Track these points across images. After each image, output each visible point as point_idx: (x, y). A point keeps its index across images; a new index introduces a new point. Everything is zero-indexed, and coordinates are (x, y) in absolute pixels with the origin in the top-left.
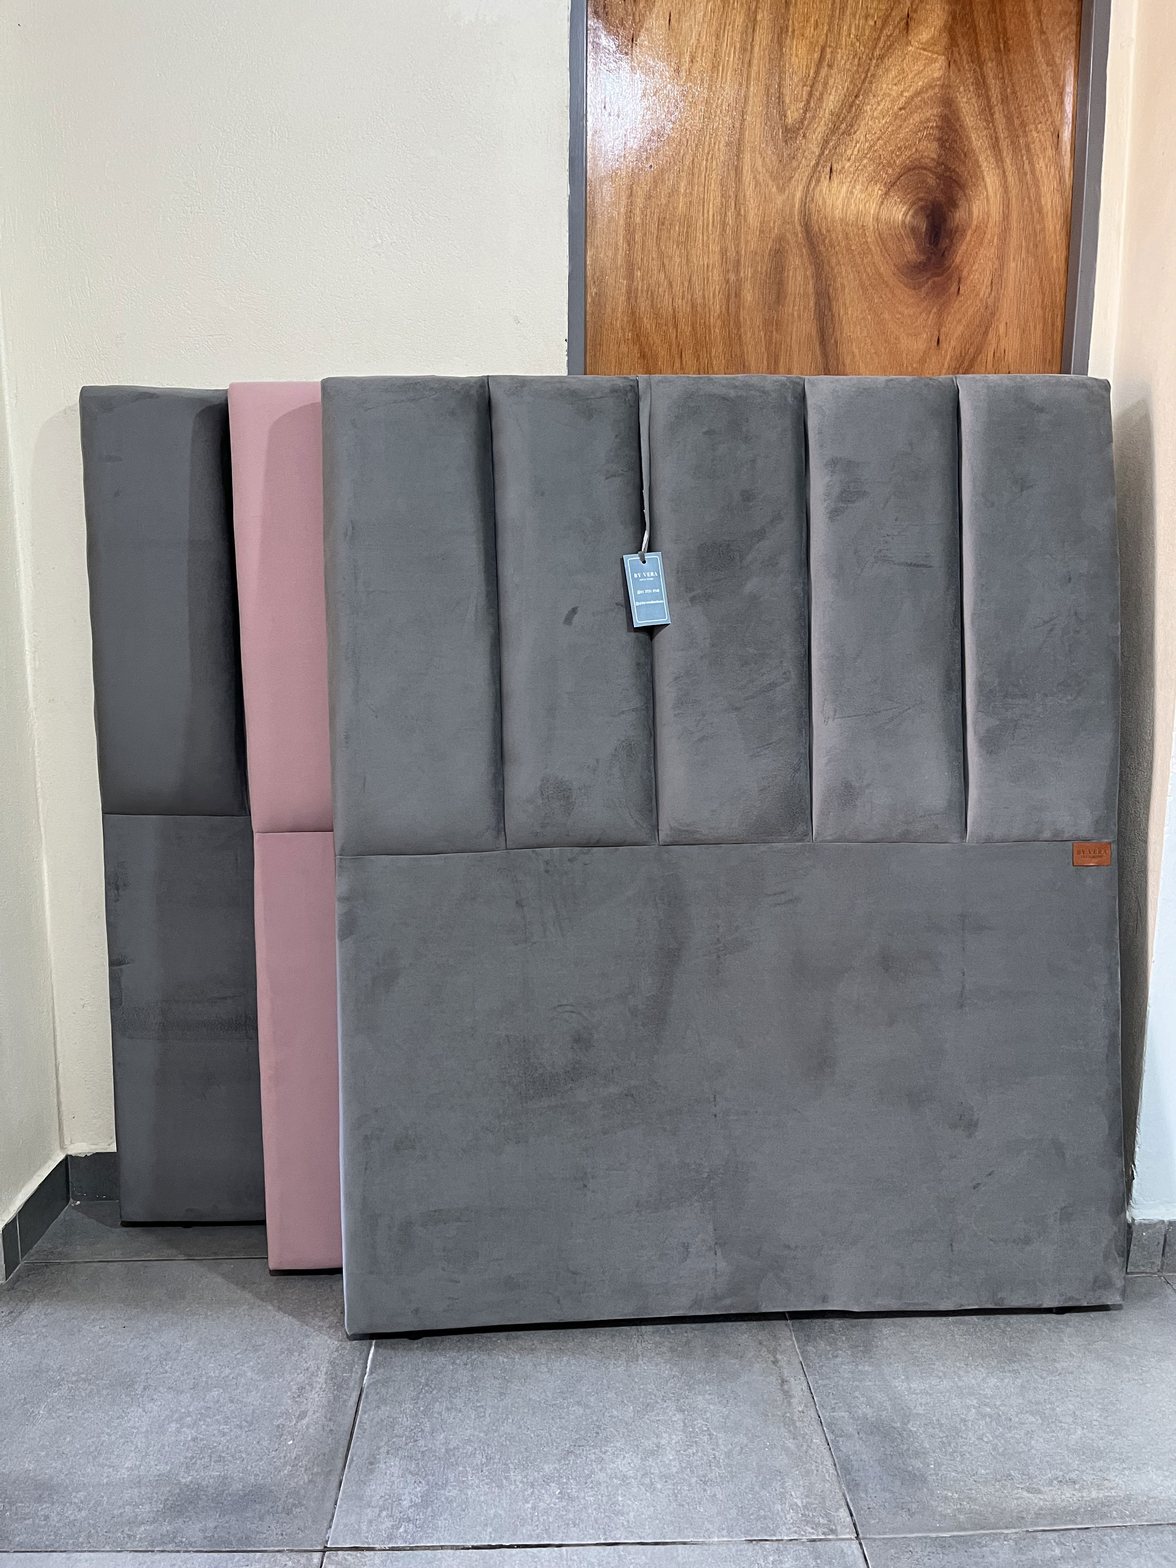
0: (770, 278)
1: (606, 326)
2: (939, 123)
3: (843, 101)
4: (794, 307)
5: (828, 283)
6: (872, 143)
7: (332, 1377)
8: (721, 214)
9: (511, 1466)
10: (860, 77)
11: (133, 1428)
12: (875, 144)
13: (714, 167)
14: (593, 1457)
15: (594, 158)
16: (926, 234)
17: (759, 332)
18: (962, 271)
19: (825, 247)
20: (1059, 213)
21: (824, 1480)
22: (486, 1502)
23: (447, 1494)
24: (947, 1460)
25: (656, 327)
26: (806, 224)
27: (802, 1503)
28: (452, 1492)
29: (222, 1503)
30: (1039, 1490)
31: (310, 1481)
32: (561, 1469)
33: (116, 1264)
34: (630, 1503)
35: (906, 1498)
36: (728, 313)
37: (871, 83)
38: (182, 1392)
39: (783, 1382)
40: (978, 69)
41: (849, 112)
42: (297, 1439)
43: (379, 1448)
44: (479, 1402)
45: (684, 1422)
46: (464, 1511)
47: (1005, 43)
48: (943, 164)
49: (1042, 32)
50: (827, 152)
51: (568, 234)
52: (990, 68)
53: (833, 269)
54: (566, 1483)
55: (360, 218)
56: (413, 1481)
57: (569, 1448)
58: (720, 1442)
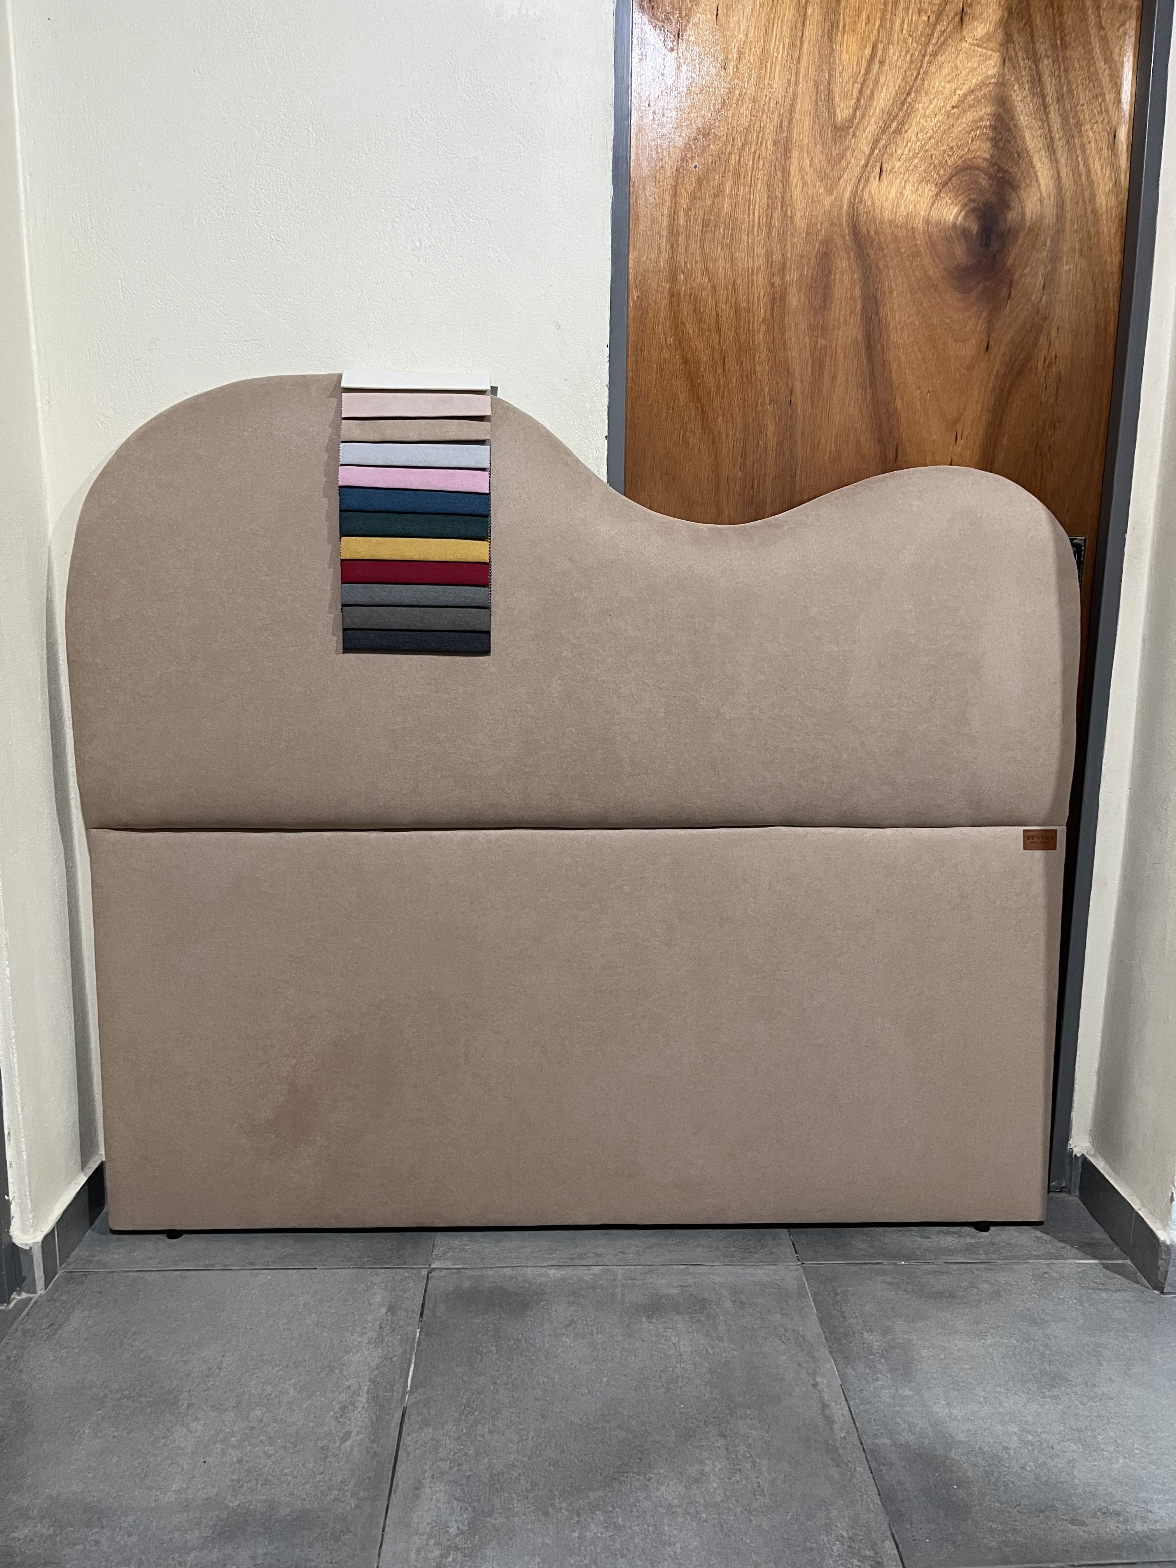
0: (816, 282)
1: (648, 331)
2: (993, 123)
3: (894, 99)
4: (840, 310)
5: (876, 287)
6: (923, 142)
7: (374, 1397)
8: (767, 215)
9: (557, 1493)
10: (912, 74)
11: (178, 1448)
12: (926, 143)
13: (761, 167)
14: (637, 1484)
15: (638, 158)
16: (977, 236)
17: (804, 338)
18: (1013, 275)
19: (873, 249)
20: (1114, 215)
21: (868, 1510)
22: (532, 1530)
23: (493, 1521)
24: (991, 1489)
25: (698, 332)
26: (855, 225)
27: (848, 1534)
28: (497, 1520)
29: (271, 1529)
30: (1084, 1522)
31: (357, 1506)
32: (606, 1496)
33: (153, 1273)
34: (675, 1532)
35: (951, 1529)
36: (773, 317)
37: (923, 80)
38: (226, 1410)
39: (824, 1407)
40: (1033, 66)
41: (901, 109)
42: (342, 1462)
43: (424, 1472)
44: (521, 1425)
45: (727, 1449)
46: (511, 1539)
47: (1062, 39)
48: (996, 164)
49: (1101, 28)
50: (877, 151)
51: (610, 237)
52: (1046, 65)
53: (881, 272)
54: (612, 1512)
55: (398, 220)
56: (459, 1509)
57: (613, 1474)
58: (764, 1469)
